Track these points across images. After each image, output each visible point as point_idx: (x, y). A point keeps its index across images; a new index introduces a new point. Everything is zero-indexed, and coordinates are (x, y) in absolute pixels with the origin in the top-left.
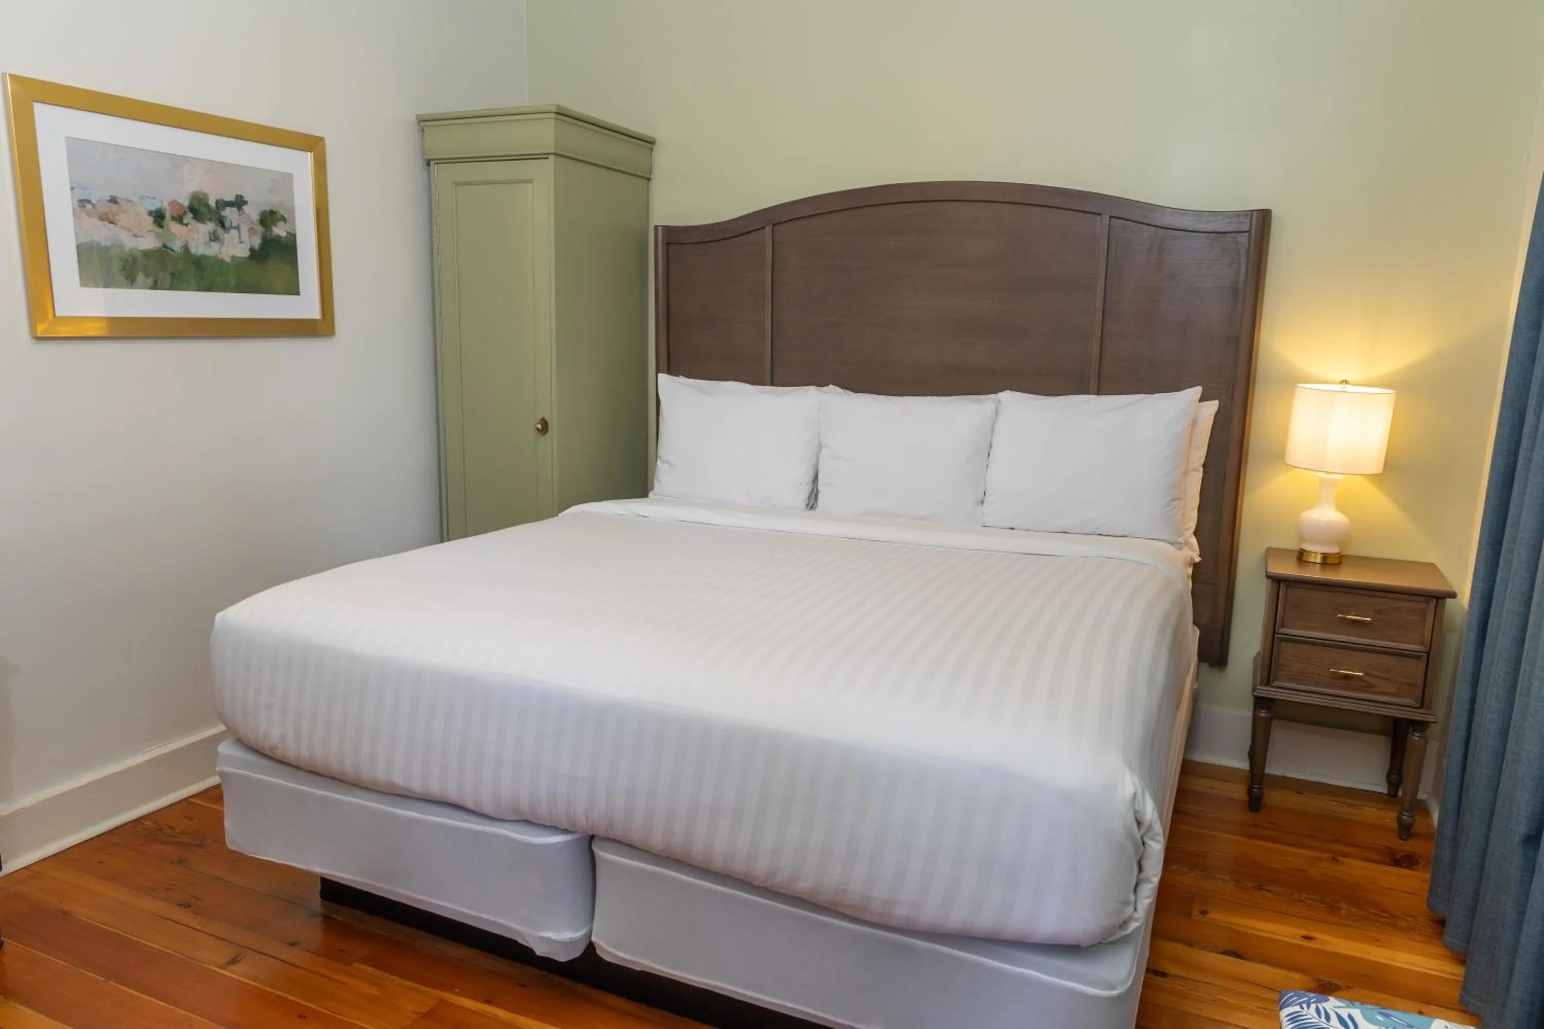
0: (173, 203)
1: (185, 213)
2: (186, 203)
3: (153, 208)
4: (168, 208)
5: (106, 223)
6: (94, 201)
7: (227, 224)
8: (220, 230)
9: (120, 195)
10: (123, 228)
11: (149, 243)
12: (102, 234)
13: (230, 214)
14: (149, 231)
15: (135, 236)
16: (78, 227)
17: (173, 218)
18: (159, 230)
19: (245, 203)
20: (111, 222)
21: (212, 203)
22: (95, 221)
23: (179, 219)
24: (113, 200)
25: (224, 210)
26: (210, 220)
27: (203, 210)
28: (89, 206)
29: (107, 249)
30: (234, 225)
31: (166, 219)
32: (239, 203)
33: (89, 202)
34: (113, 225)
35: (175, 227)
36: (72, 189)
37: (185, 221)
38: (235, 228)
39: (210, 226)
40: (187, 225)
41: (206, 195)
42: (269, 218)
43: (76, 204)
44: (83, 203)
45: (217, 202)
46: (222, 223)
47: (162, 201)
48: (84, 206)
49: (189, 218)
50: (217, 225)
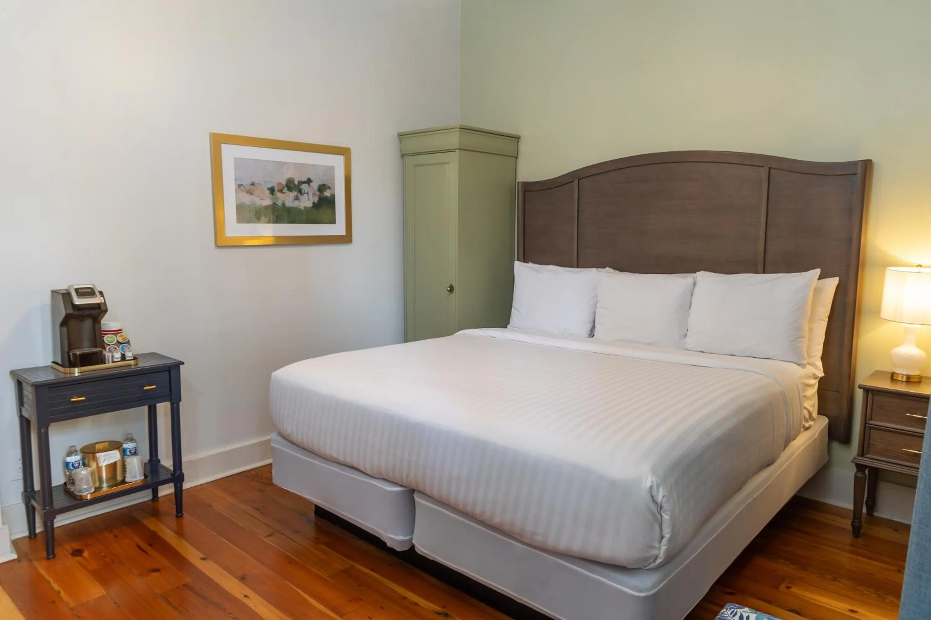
0: (279, 184)
1: (284, 188)
2: (284, 183)
3: (270, 186)
4: (276, 186)
5: (249, 194)
6: (244, 185)
7: (303, 192)
8: (299, 195)
9: (256, 181)
10: (256, 196)
11: (267, 202)
12: (247, 199)
13: (304, 187)
14: (267, 197)
15: (261, 199)
16: (237, 197)
17: (278, 191)
18: (271, 196)
19: (312, 181)
20: (251, 194)
21: (296, 183)
22: (245, 194)
23: (281, 191)
24: (253, 184)
25: (301, 185)
26: (295, 190)
27: (292, 186)
28: (242, 187)
29: (249, 206)
30: (306, 192)
31: (275, 192)
32: (309, 181)
33: (242, 185)
34: (252, 195)
35: (279, 195)
36: (236, 180)
37: (284, 191)
38: (306, 193)
39: (295, 193)
40: (284, 193)
41: (293, 179)
42: (322, 188)
43: (237, 186)
44: (240, 186)
45: (299, 182)
46: (300, 192)
47: (273, 183)
48: (240, 188)
49: (285, 190)
50: (298, 192)
